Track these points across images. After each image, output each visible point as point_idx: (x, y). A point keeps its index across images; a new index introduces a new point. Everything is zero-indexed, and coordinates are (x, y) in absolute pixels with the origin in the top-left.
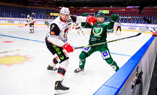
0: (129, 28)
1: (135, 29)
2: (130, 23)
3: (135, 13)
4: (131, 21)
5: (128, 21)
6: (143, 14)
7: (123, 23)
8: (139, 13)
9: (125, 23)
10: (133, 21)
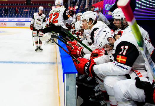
0: (16, 24)
1: (24, 24)
2: (16, 17)
3: (22, 4)
4: (18, 15)
5: (14, 14)
6: (32, 4)
7: (8, 17)
8: (26, 3)
9: (10, 17)
10: (21, 14)
